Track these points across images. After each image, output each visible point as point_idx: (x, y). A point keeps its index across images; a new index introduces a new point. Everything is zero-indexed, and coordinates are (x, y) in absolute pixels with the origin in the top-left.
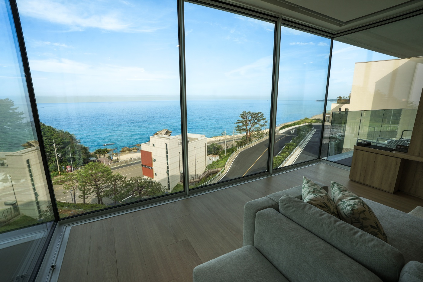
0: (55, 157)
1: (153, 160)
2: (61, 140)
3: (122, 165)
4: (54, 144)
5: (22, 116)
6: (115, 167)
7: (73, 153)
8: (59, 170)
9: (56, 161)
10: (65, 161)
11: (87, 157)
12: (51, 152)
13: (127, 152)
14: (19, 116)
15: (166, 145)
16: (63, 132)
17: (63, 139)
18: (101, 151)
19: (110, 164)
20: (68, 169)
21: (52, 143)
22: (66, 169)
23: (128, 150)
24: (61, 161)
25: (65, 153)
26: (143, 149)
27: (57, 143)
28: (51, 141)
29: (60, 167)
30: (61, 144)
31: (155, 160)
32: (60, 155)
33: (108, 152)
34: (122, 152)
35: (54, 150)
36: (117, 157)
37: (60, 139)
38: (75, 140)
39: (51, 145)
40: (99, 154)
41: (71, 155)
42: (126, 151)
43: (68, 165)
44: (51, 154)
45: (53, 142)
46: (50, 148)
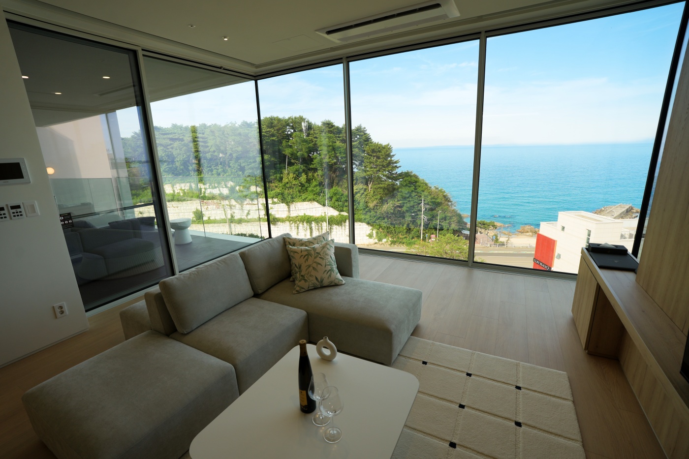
0: (421, 220)
1: (556, 254)
2: (432, 199)
3: (508, 252)
4: (423, 203)
5: (398, 165)
6: (496, 252)
7: (442, 219)
8: (422, 238)
9: (421, 225)
10: (431, 228)
11: (460, 228)
12: (418, 212)
13: (528, 234)
14: (395, 165)
15: (589, 232)
16: (437, 189)
17: (433, 198)
18: (484, 224)
19: (489, 245)
20: (432, 239)
21: (420, 201)
22: (430, 238)
23: (531, 231)
24: (426, 226)
25: (433, 217)
26: (541, 232)
27: (426, 202)
28: (421, 198)
29: (423, 234)
30: (430, 204)
31: (559, 256)
32: (426, 218)
33: (495, 227)
34: (520, 232)
35: (421, 211)
36: (507, 239)
37: (430, 197)
38: (451, 202)
39: (420, 204)
40: (481, 228)
41: (440, 221)
42: (528, 232)
43: (433, 234)
44: (418, 215)
45: (422, 200)
46: (417, 207)
